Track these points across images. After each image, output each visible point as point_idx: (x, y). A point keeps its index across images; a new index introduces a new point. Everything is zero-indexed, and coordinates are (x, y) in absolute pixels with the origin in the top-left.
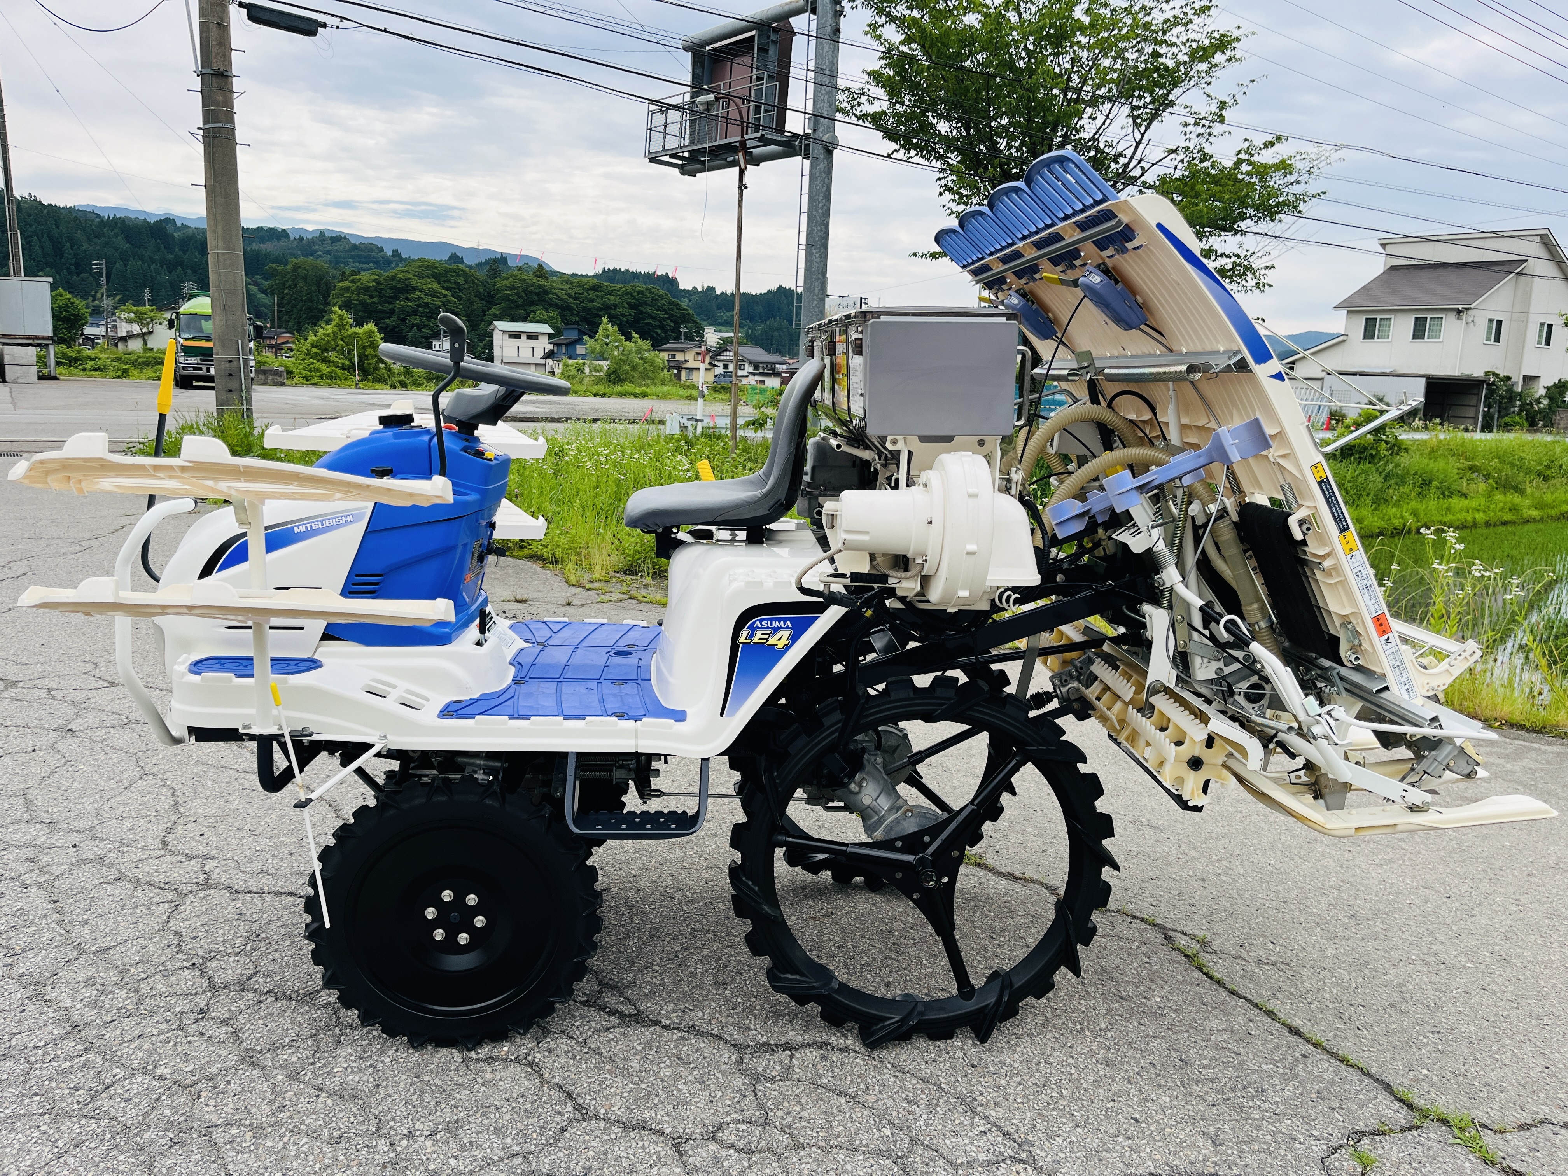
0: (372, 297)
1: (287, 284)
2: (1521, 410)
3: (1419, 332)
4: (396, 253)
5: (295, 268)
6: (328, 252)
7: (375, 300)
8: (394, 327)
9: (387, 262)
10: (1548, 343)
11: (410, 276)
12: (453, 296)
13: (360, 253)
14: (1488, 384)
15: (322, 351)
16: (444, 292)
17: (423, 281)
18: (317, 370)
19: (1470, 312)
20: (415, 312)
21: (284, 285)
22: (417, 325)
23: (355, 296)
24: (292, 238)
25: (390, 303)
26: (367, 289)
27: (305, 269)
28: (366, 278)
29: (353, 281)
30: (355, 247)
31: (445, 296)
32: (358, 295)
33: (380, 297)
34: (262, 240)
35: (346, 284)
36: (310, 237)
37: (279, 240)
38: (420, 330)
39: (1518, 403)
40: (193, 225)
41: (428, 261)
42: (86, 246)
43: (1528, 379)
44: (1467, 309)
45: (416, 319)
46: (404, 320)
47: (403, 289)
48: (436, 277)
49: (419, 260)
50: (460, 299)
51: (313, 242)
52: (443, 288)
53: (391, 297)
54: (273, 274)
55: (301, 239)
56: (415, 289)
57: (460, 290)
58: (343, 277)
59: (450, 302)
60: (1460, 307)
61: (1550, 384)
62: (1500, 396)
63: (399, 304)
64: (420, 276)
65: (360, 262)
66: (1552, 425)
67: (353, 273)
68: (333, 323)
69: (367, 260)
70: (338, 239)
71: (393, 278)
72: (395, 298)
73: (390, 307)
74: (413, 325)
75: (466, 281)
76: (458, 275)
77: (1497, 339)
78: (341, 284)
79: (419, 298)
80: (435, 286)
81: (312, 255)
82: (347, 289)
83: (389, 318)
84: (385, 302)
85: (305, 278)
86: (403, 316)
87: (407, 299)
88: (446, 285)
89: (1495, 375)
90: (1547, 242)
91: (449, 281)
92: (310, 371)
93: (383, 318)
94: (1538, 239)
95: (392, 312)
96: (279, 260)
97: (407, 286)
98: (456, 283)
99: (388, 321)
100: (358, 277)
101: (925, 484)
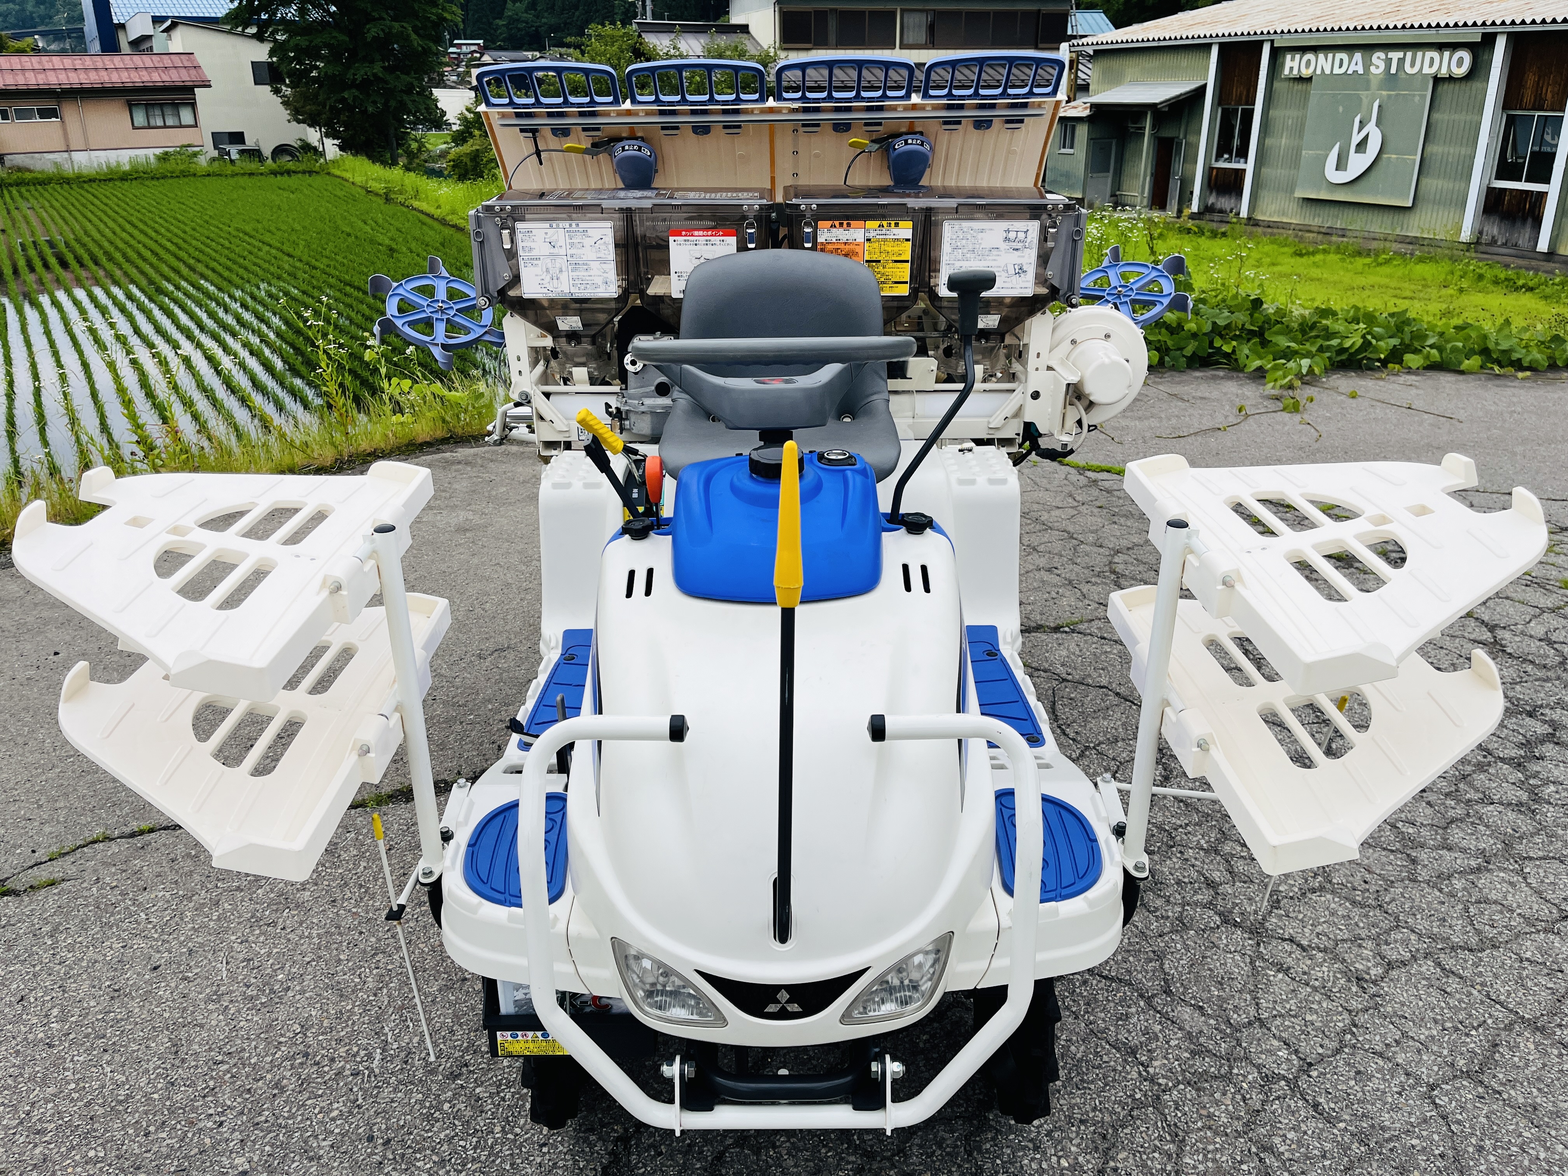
101: (1107, 336)
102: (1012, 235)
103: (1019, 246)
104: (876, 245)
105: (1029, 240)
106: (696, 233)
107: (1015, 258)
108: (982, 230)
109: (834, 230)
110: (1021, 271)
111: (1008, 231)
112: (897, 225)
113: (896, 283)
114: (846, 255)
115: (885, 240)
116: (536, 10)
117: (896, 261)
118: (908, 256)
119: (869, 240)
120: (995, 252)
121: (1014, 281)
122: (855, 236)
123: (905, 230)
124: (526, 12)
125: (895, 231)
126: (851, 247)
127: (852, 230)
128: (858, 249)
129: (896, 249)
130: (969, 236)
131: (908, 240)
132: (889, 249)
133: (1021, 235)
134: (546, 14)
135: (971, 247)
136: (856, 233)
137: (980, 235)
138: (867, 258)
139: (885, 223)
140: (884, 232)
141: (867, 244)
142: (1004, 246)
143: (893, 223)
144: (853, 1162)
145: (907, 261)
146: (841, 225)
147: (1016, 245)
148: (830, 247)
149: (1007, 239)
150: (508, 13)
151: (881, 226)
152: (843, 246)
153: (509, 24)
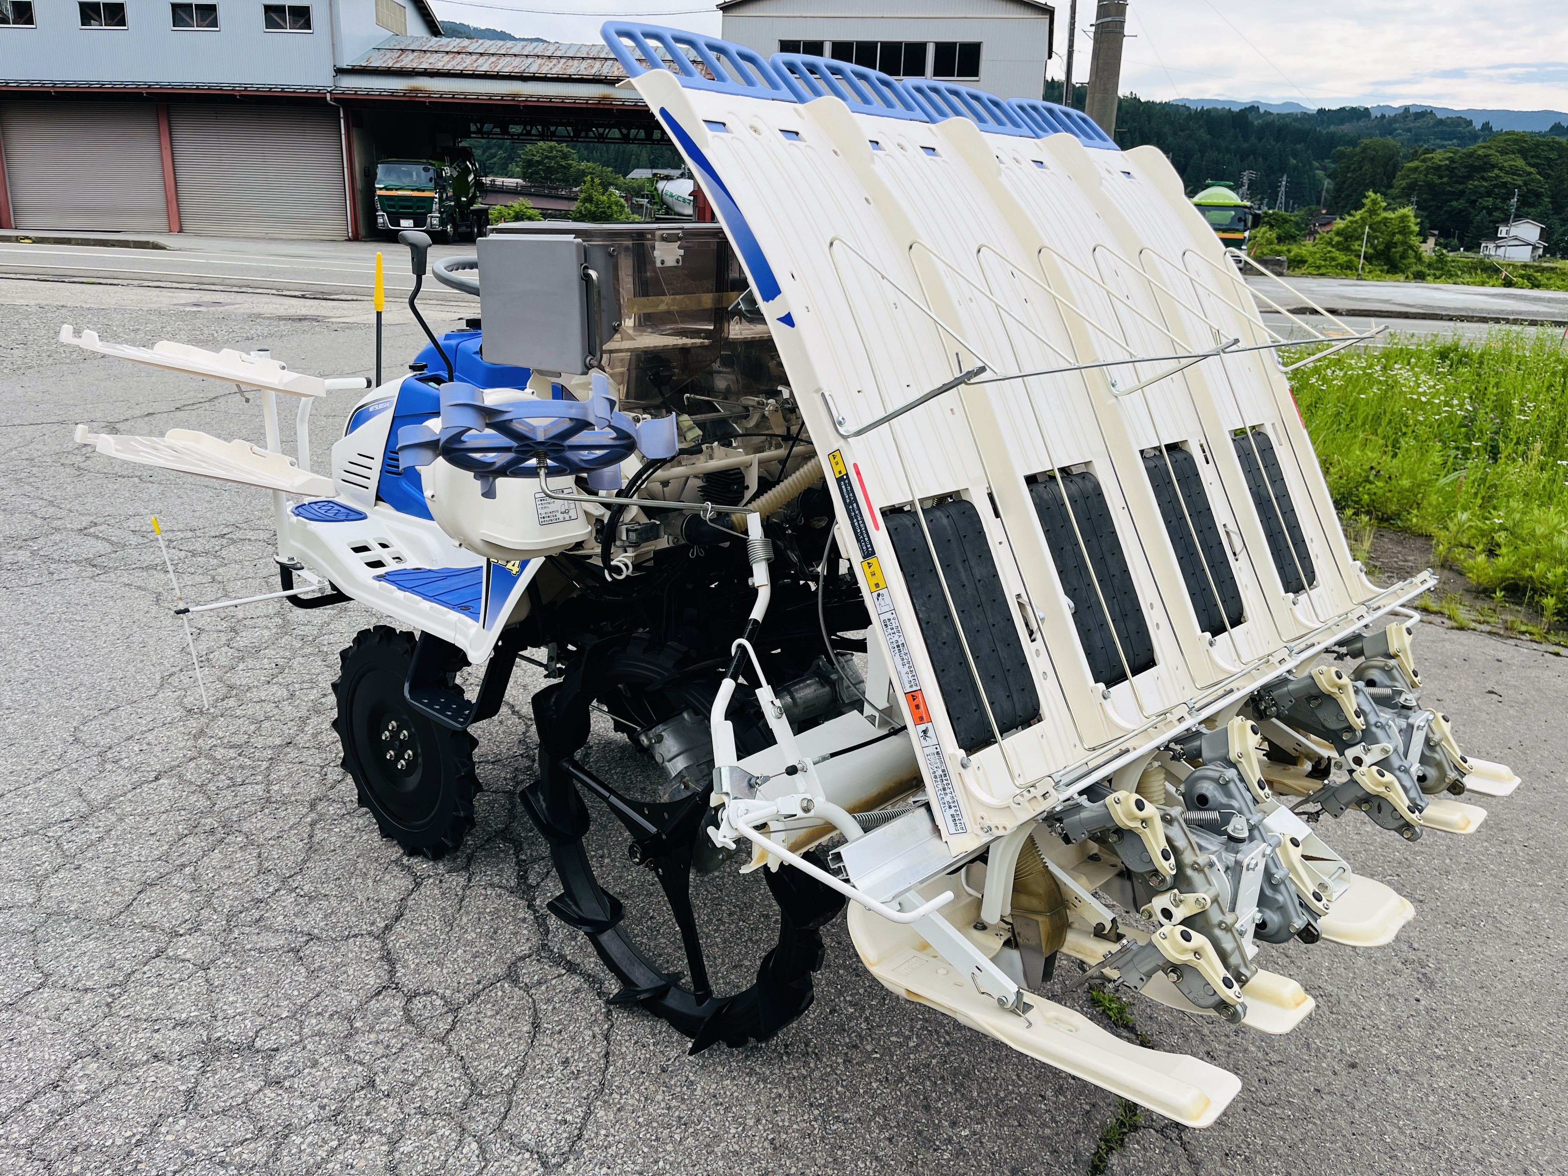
0: (1441, 177)
1: (1352, 167)
4: (1486, 127)
5: (1364, 150)
6: (1409, 130)
7: (1445, 180)
8: (1461, 211)
9: (1474, 137)
11: (1492, 152)
12: (1539, 173)
13: (1445, 128)
15: (1348, 238)
16: (1529, 169)
17: (1506, 157)
18: (1333, 259)
20: (1489, 194)
21: (1349, 168)
22: (1486, 208)
23: (1422, 177)
24: (1373, 117)
25: (1463, 183)
26: (1438, 168)
27: (1374, 150)
28: (1439, 157)
29: (1424, 161)
30: (1441, 122)
31: (1530, 173)
32: (1426, 176)
33: (1451, 177)
34: (1342, 121)
35: (1416, 163)
36: (1392, 115)
37: (1359, 119)
38: (1490, 213)
40: (1274, 111)
41: (1517, 134)
42: (1170, 139)
45: (1489, 202)
46: (1473, 202)
47: (1484, 165)
48: (1523, 153)
49: (1507, 133)
50: (1547, 176)
51: (1394, 119)
52: (1530, 164)
53: (1464, 177)
54: (1342, 155)
55: (1383, 116)
56: (1493, 166)
57: (1550, 167)
58: (1414, 156)
59: (1533, 180)
63: (1471, 184)
64: (1503, 152)
65: (1442, 139)
67: (1427, 151)
68: (1366, 208)
69: (1450, 136)
70: (1424, 114)
71: (1470, 155)
72: (1470, 177)
73: (1461, 187)
74: (1484, 208)
75: (1560, 156)
76: (1552, 149)
78: (1410, 165)
79: (1498, 176)
80: (1520, 163)
81: (1390, 134)
82: (1415, 169)
83: (1456, 200)
84: (1457, 182)
85: (1372, 160)
86: (1474, 198)
87: (1484, 179)
88: (1532, 161)
91: (1538, 157)
92: (1325, 260)
93: (1450, 201)
95: (1462, 193)
96: (1353, 142)
97: (1486, 163)
98: (1546, 158)
99: (1454, 203)
100: (1430, 155)
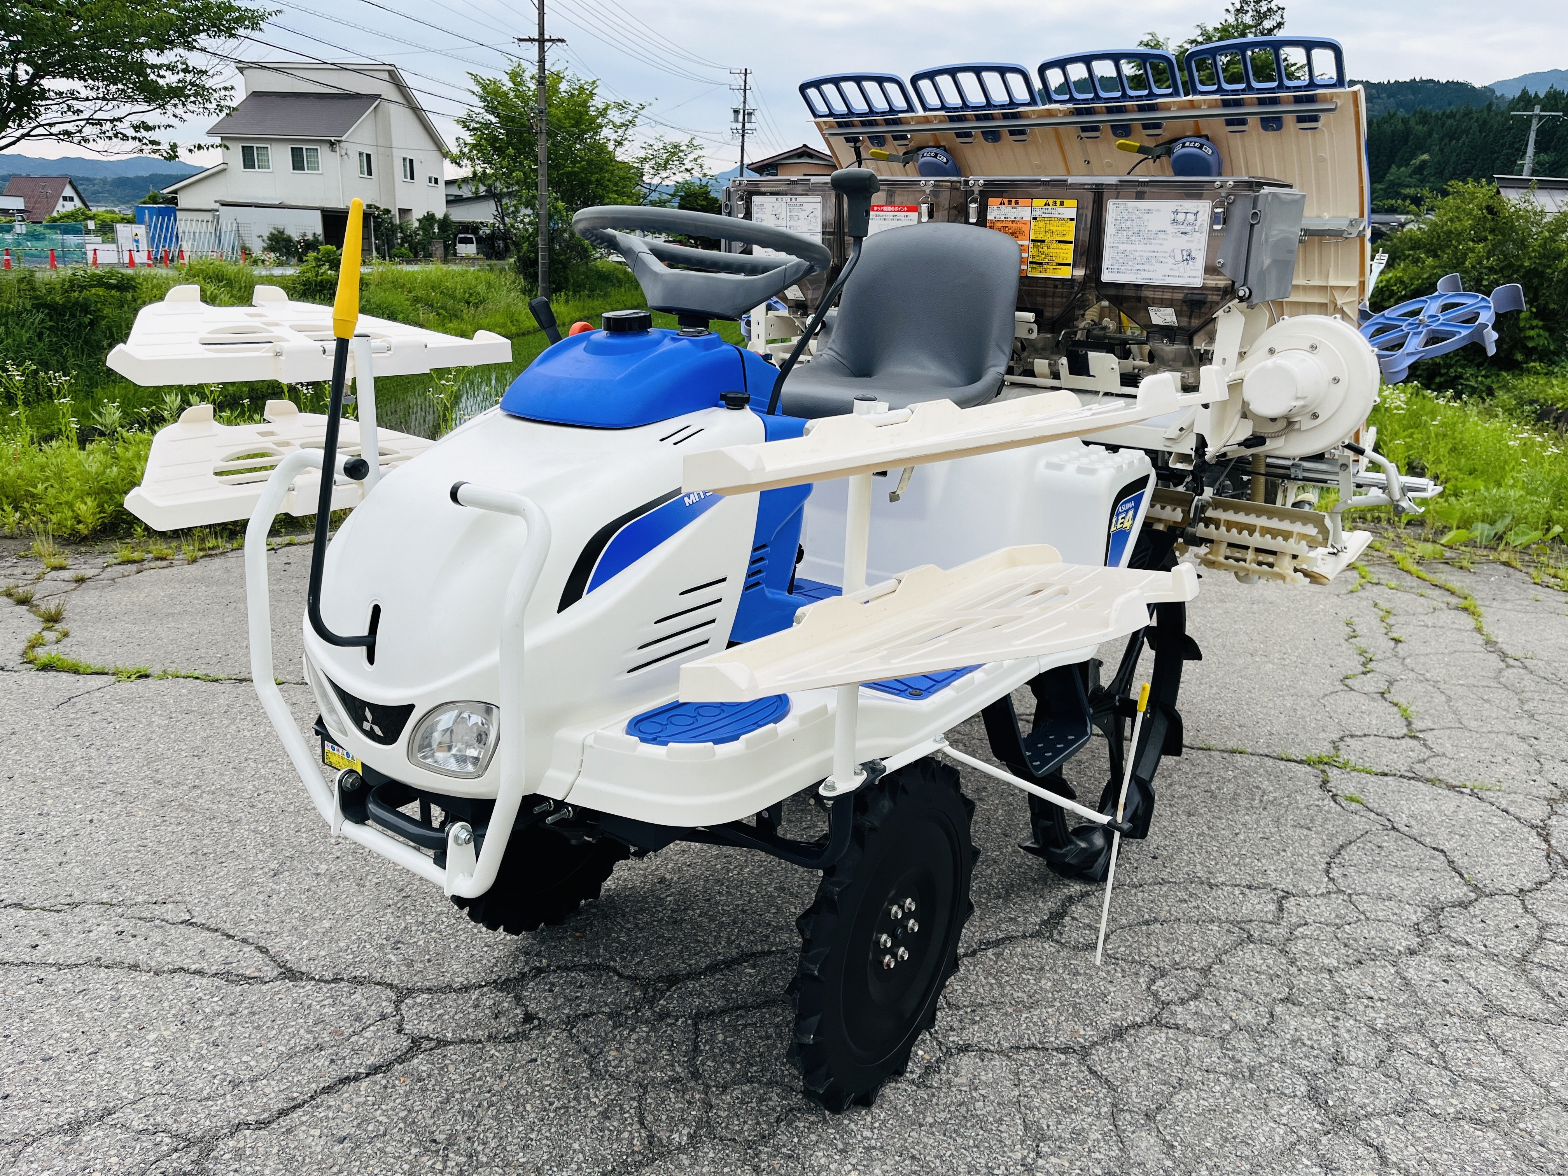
2: (403, 242)
3: (298, 164)
10: (412, 178)
14: (374, 217)
19: (342, 144)
39: (399, 235)
43: (404, 212)
44: (339, 141)
60: (333, 139)
61: (421, 217)
62: (386, 228)
66: (431, 256)
77: (370, 173)
89: (377, 208)
90: (394, 78)
94: (386, 76)
101: (1313, 347)
102: (1180, 217)
103: (1188, 229)
104: (1041, 224)
105: (1199, 223)
106: (885, 208)
107: (1183, 242)
108: (1148, 211)
109: (1003, 208)
110: (1189, 258)
111: (1176, 212)
112: (1062, 204)
113: (1060, 264)
114: (1013, 234)
115: (1050, 219)
116: (1422, 174)
117: (1060, 242)
118: (1071, 237)
119: (1035, 219)
120: (1161, 235)
121: (1182, 270)
122: (1022, 214)
123: (1070, 209)
124: (1410, 176)
125: (1060, 209)
126: (1019, 225)
127: (1020, 208)
128: (1025, 228)
129: (1060, 229)
130: (1134, 217)
131: (1072, 220)
132: (1054, 229)
133: (1191, 217)
134: (1432, 179)
135: (1136, 230)
136: (1022, 212)
137: (1146, 216)
138: (1032, 237)
139: (1051, 201)
140: (1049, 211)
141: (1033, 223)
142: (1171, 229)
143: (1058, 201)
144: (677, 1073)
145: (1071, 242)
146: (1010, 202)
147: (1184, 228)
148: (999, 225)
149: (1175, 221)
150: (1389, 177)
151: (1047, 204)
152: (1010, 225)
153: (1388, 187)
